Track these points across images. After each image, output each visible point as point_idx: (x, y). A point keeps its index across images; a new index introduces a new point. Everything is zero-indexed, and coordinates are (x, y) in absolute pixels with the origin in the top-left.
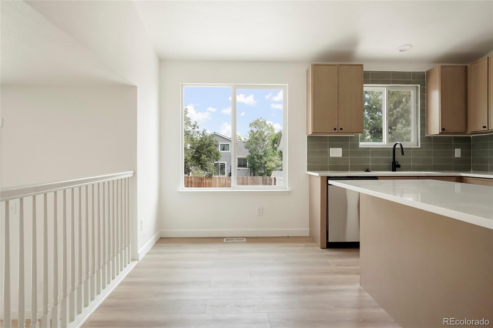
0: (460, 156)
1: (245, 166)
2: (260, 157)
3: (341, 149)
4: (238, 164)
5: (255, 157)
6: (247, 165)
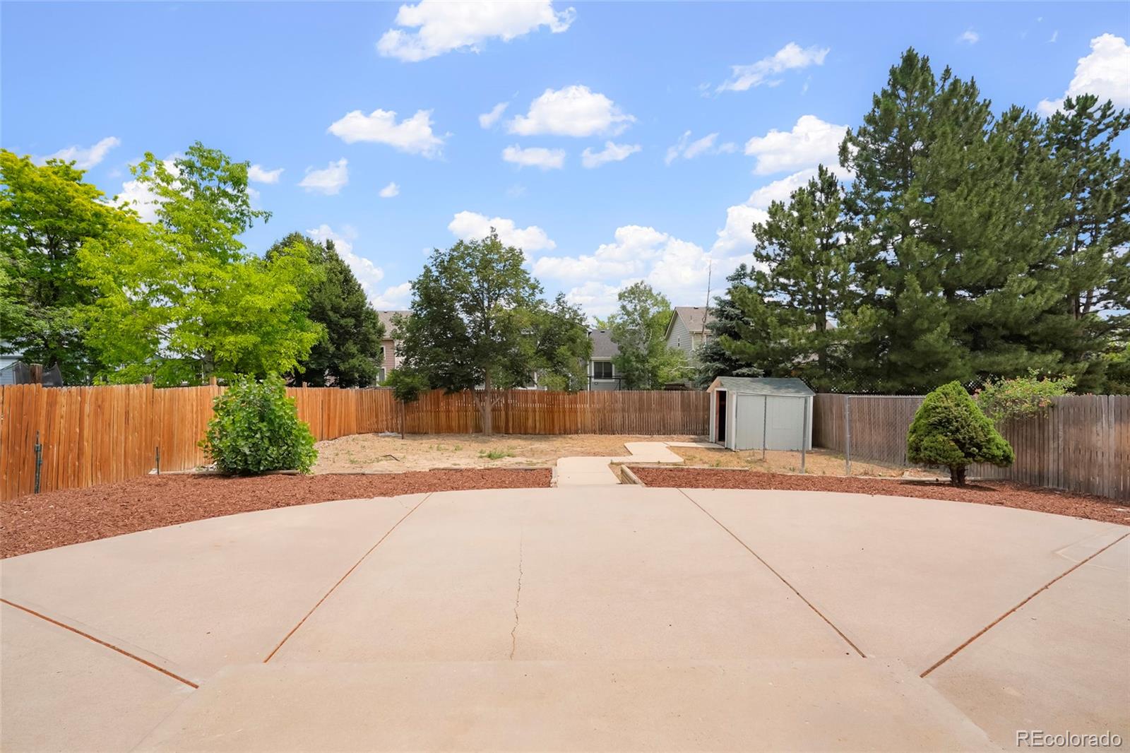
1: (609, 375)
2: (643, 360)
4: (595, 373)
5: (633, 358)
6: (613, 374)
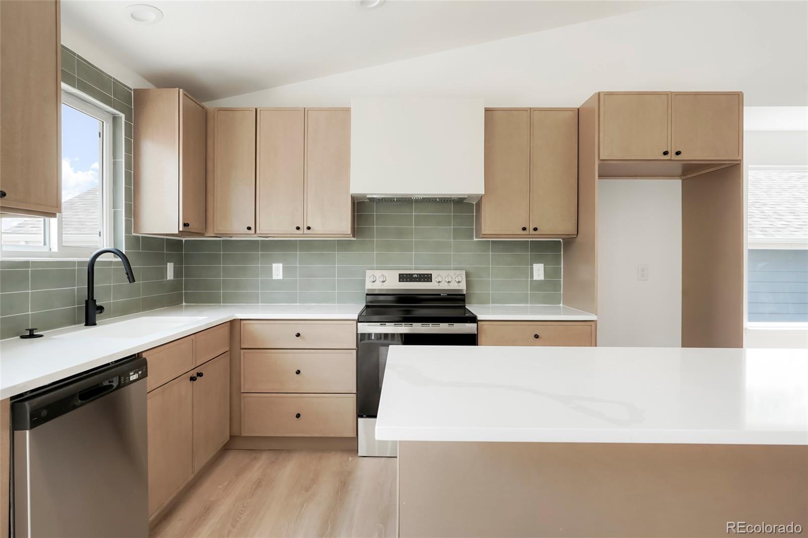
0: (172, 278)
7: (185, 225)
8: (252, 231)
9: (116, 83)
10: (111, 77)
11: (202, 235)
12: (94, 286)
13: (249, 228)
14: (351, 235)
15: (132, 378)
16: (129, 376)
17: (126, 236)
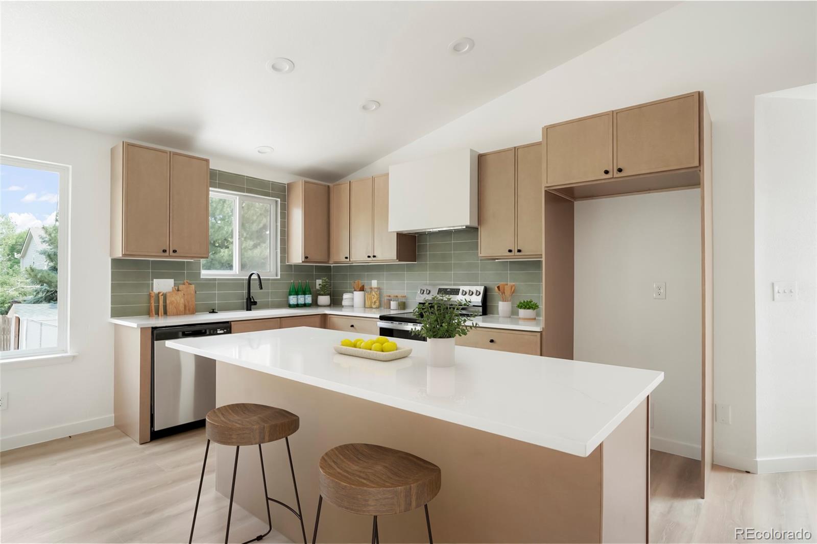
3: (173, 280)
7: (306, 258)
8: (348, 260)
9: (273, 184)
10: (270, 181)
11: (327, 262)
12: (251, 291)
13: (346, 258)
14: (398, 261)
15: (218, 332)
16: (217, 331)
17: (281, 265)
